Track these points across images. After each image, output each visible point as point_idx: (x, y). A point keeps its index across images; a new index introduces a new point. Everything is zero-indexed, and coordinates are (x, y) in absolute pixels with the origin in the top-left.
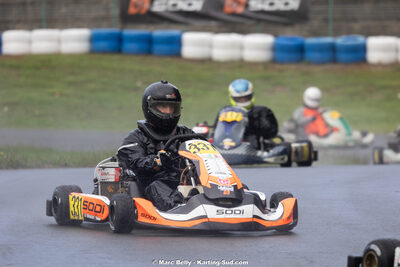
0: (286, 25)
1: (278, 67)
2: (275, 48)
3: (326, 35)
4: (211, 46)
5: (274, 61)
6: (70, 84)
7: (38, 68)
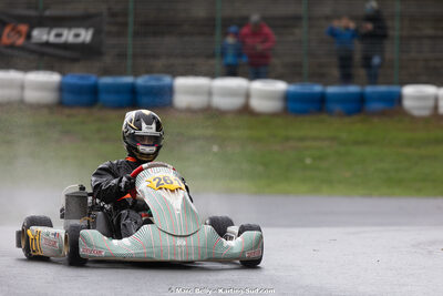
1: (67, 111)
2: (62, 88)
3: (124, 74)
5: (61, 104)
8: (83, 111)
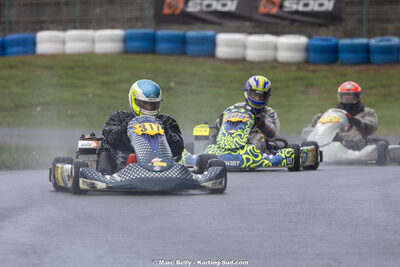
0: (320, 25)
1: (312, 68)
2: (308, 49)
3: (360, 36)
4: (245, 47)
5: (307, 62)
6: (103, 84)
7: (71, 69)
8: (326, 67)
